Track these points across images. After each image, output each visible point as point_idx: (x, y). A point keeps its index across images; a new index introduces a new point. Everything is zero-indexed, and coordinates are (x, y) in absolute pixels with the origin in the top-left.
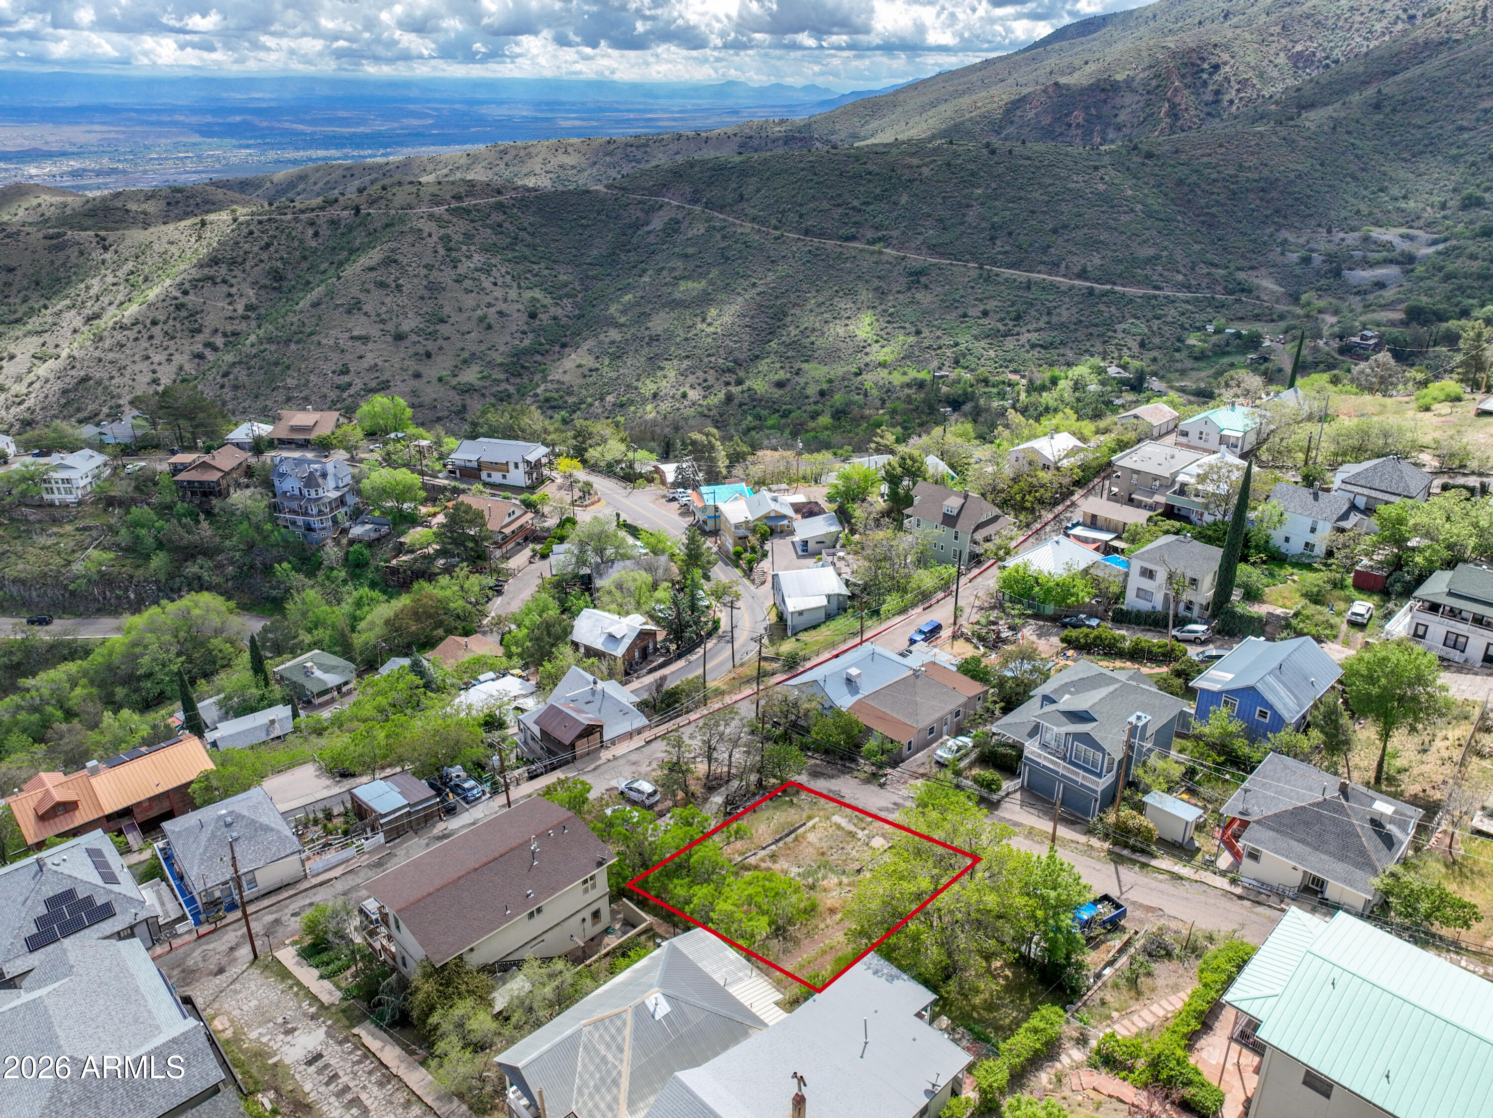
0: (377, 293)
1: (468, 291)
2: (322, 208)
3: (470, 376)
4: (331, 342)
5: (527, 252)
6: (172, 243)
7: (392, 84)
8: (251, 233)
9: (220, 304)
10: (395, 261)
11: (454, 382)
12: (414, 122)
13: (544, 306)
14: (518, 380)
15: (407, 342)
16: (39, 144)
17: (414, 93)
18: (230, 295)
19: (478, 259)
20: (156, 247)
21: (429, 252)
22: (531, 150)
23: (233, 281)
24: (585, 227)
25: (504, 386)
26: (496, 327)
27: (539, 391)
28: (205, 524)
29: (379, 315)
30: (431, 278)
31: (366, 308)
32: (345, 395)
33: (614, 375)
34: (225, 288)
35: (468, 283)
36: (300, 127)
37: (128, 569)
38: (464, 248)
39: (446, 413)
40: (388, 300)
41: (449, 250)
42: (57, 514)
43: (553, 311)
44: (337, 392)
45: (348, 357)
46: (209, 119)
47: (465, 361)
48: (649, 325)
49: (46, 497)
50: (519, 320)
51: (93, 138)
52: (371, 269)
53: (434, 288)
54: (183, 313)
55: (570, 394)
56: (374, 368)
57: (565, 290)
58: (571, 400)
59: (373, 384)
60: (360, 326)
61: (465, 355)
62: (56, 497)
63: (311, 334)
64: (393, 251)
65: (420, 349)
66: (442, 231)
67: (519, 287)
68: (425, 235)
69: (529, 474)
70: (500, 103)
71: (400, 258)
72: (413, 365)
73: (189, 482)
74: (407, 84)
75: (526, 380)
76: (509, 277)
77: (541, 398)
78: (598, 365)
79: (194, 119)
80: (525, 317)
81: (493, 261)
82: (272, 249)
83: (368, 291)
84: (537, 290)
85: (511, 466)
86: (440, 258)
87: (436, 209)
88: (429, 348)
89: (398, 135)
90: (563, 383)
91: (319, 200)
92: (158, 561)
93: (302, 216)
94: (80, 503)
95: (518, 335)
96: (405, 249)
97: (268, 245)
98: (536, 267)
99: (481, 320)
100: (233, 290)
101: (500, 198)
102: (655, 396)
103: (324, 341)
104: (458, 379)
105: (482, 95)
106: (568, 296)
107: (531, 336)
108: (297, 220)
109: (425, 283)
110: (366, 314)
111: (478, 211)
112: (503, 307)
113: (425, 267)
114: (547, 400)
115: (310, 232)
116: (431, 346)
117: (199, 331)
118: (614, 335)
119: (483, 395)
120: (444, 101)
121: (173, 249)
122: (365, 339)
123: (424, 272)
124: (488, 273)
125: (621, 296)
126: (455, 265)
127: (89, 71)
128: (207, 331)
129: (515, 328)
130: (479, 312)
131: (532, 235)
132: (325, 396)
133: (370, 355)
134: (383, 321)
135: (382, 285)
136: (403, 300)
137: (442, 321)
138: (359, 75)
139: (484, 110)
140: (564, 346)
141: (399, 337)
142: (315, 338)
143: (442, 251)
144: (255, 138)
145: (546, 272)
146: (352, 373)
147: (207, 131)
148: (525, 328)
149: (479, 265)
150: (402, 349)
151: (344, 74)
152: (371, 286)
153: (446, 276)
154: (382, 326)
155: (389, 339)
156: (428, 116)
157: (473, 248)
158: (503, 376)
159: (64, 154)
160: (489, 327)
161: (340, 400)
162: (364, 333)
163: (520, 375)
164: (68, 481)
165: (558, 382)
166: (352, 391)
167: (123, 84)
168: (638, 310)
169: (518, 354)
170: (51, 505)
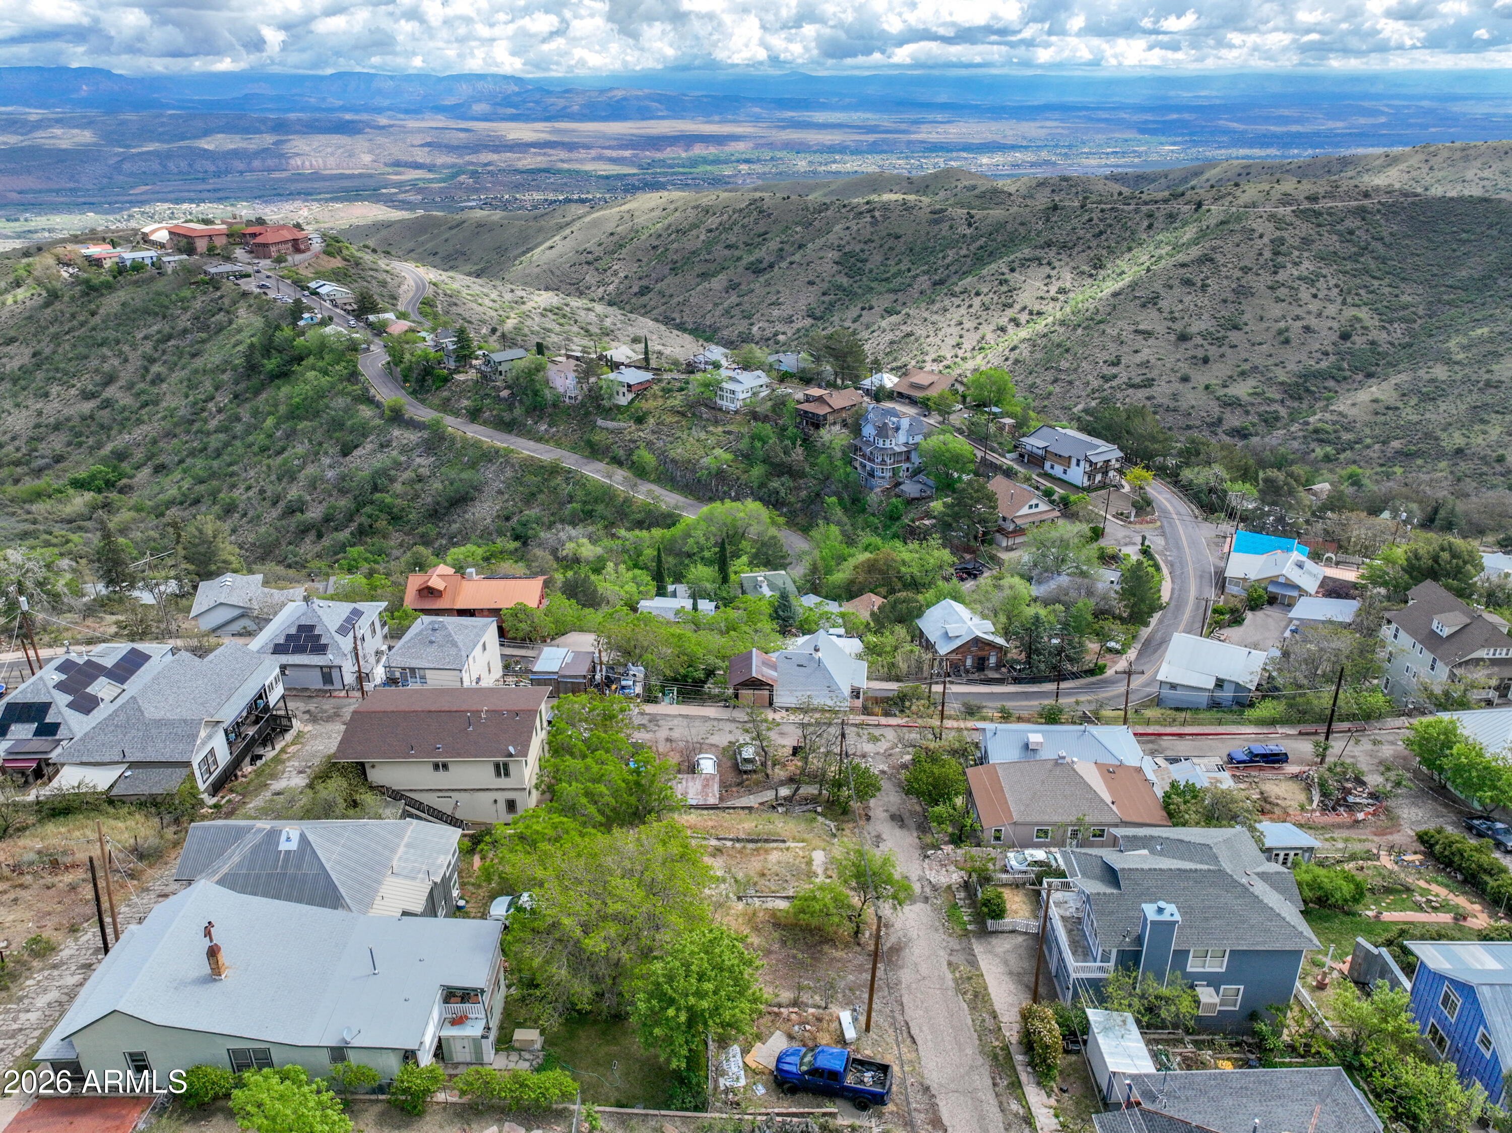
0: (1177, 291)
1: (1279, 300)
2: (1166, 201)
3: (1242, 390)
4: (1115, 333)
5: (1373, 265)
6: (1022, 224)
7: (1355, 79)
8: (1091, 220)
9: (1038, 284)
10: (1211, 260)
11: (1221, 392)
12: (1362, 121)
13: (1365, 328)
14: (1296, 404)
15: (1189, 344)
16: (998, 138)
17: (1379, 88)
18: (1049, 277)
19: (1307, 267)
20: (1009, 226)
21: (1253, 254)
22: (1472, 152)
23: (1057, 264)
24: (1464, 242)
25: (1276, 407)
26: (1295, 342)
27: (1311, 420)
28: (799, 450)
29: (1172, 312)
30: (1243, 282)
31: (1161, 303)
32: (1106, 386)
33: (1415, 418)
34: (1047, 270)
35: (1282, 292)
36: (1235, 125)
37: (738, 472)
38: (1296, 253)
39: (1198, 423)
40: (1187, 299)
41: (1276, 253)
42: (720, 415)
43: (1374, 335)
44: (1101, 381)
45: (1125, 349)
46: (1149, 117)
47: (1243, 374)
48: (1495, 367)
49: (719, 402)
50: (1326, 337)
51: (1043, 133)
52: (1183, 265)
53: (1242, 292)
54: (1004, 288)
55: (1347, 430)
56: (1146, 364)
57: (1401, 313)
58: (1346, 436)
59: (1137, 380)
60: (1149, 320)
61: (1246, 367)
62: (724, 404)
63: (1101, 322)
64: (1213, 249)
65: (1200, 353)
66: (1278, 233)
67: (1344, 303)
68: (1256, 235)
69: (1090, 476)
70: (1479, 98)
71: (1218, 257)
72: (1184, 368)
73: (806, 412)
74: (1373, 79)
75: (1304, 406)
76: (1336, 291)
77: (1311, 428)
78: (1400, 404)
79: (1137, 117)
80: (1335, 337)
81: (1324, 272)
82: (1103, 237)
83: (1171, 287)
84: (1365, 309)
85: (1074, 461)
86: (1262, 260)
87: (1281, 209)
88: (1210, 354)
89: (1336, 135)
90: (1345, 416)
91: (1166, 194)
92: (758, 471)
93: (1144, 208)
94: (736, 412)
95: (1319, 355)
96: (1229, 247)
97: (1101, 233)
98: (1376, 283)
99: (1280, 332)
100: (1053, 273)
101: (1366, 202)
102: (1459, 452)
103: (1109, 331)
104: (1226, 390)
105: (1460, 90)
106: (1402, 320)
107: (1332, 358)
108: (1137, 211)
109: (1234, 286)
110: (1159, 310)
111: (1330, 214)
112: (1313, 322)
113: (1241, 269)
114: (1316, 431)
115: (1146, 223)
116: (1213, 351)
117: (1010, 306)
118: (1440, 372)
119: (1247, 413)
120: (1406, 97)
121: (1022, 230)
122: (1147, 334)
123: (1240, 274)
124: (1312, 283)
125: (1473, 329)
126: (1276, 269)
127: (1065, 73)
128: (1017, 307)
129: (1318, 346)
130: (1282, 325)
131: (1388, 246)
132: (1088, 383)
133: (1146, 351)
134: (1174, 319)
135: (1188, 283)
136: (1203, 301)
137: (1236, 327)
138: (1321, 70)
139: (1457, 108)
140: (1369, 375)
141: (1183, 337)
142: (1102, 326)
143: (1267, 254)
144: (1182, 135)
145: (1387, 290)
146: (1122, 366)
147: (1143, 128)
148: (1330, 349)
149: (1306, 273)
150: (1180, 350)
151: (1304, 70)
152: (1176, 282)
153: (1260, 282)
154: (1170, 324)
155: (1173, 337)
156: (1383, 113)
157: (1306, 254)
158: (1278, 397)
159: (1013, 148)
160: (1287, 341)
161: (1100, 389)
162: (1149, 328)
163: (1300, 398)
164: (733, 392)
165: (1340, 414)
166: (1114, 383)
167: (1087, 84)
168: (1489, 347)
169: (1307, 376)
170: (720, 409)
